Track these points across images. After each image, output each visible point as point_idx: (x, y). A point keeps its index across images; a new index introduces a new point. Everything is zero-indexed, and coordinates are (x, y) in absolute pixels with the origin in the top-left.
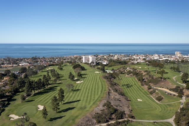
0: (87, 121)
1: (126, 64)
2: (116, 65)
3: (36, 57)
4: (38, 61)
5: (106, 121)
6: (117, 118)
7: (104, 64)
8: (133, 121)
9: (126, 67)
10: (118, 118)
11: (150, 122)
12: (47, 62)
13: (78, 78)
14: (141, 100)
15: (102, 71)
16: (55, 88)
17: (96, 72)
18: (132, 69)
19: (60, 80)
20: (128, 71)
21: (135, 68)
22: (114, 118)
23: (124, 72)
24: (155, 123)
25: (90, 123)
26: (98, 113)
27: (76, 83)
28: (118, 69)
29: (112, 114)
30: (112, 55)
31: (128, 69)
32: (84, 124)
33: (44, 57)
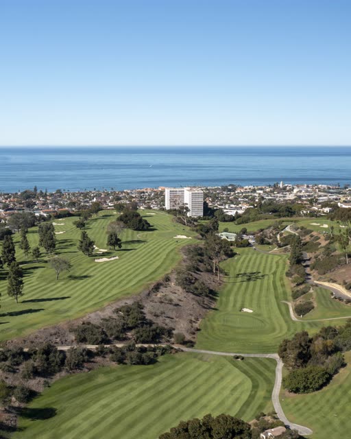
0: (51, 335)
1: (291, 216)
2: (260, 219)
3: (36, 189)
4: (35, 204)
5: (100, 340)
6: (138, 338)
7: (229, 214)
8: (182, 351)
9: (284, 224)
10: (141, 339)
11: (225, 357)
12: (62, 206)
13: (110, 251)
14: (251, 311)
15: (197, 234)
16: (32, 270)
17: (179, 237)
18: (299, 230)
19: (56, 254)
20: (284, 235)
21: (308, 228)
22: (130, 339)
23: (270, 241)
24: (239, 360)
25: (58, 340)
26: (89, 323)
27: (96, 261)
28: (262, 230)
29: (130, 329)
30: (285, 189)
31: (288, 229)
32: (41, 338)
33: (59, 191)
